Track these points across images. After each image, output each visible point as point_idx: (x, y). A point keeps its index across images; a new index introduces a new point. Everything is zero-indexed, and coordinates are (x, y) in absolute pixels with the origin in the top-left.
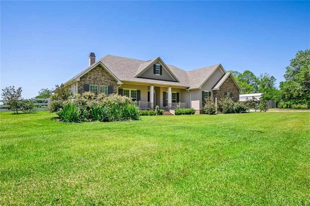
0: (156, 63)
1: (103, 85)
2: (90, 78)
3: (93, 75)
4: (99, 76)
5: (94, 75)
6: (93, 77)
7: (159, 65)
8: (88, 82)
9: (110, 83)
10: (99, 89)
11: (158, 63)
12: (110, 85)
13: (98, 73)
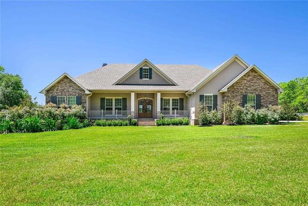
0: (143, 66)
1: (70, 96)
2: (57, 90)
3: (60, 87)
4: (66, 87)
5: (62, 87)
6: (60, 88)
7: (148, 68)
8: (55, 94)
9: (79, 93)
10: (67, 100)
11: (146, 65)
12: (79, 95)
13: (66, 84)
